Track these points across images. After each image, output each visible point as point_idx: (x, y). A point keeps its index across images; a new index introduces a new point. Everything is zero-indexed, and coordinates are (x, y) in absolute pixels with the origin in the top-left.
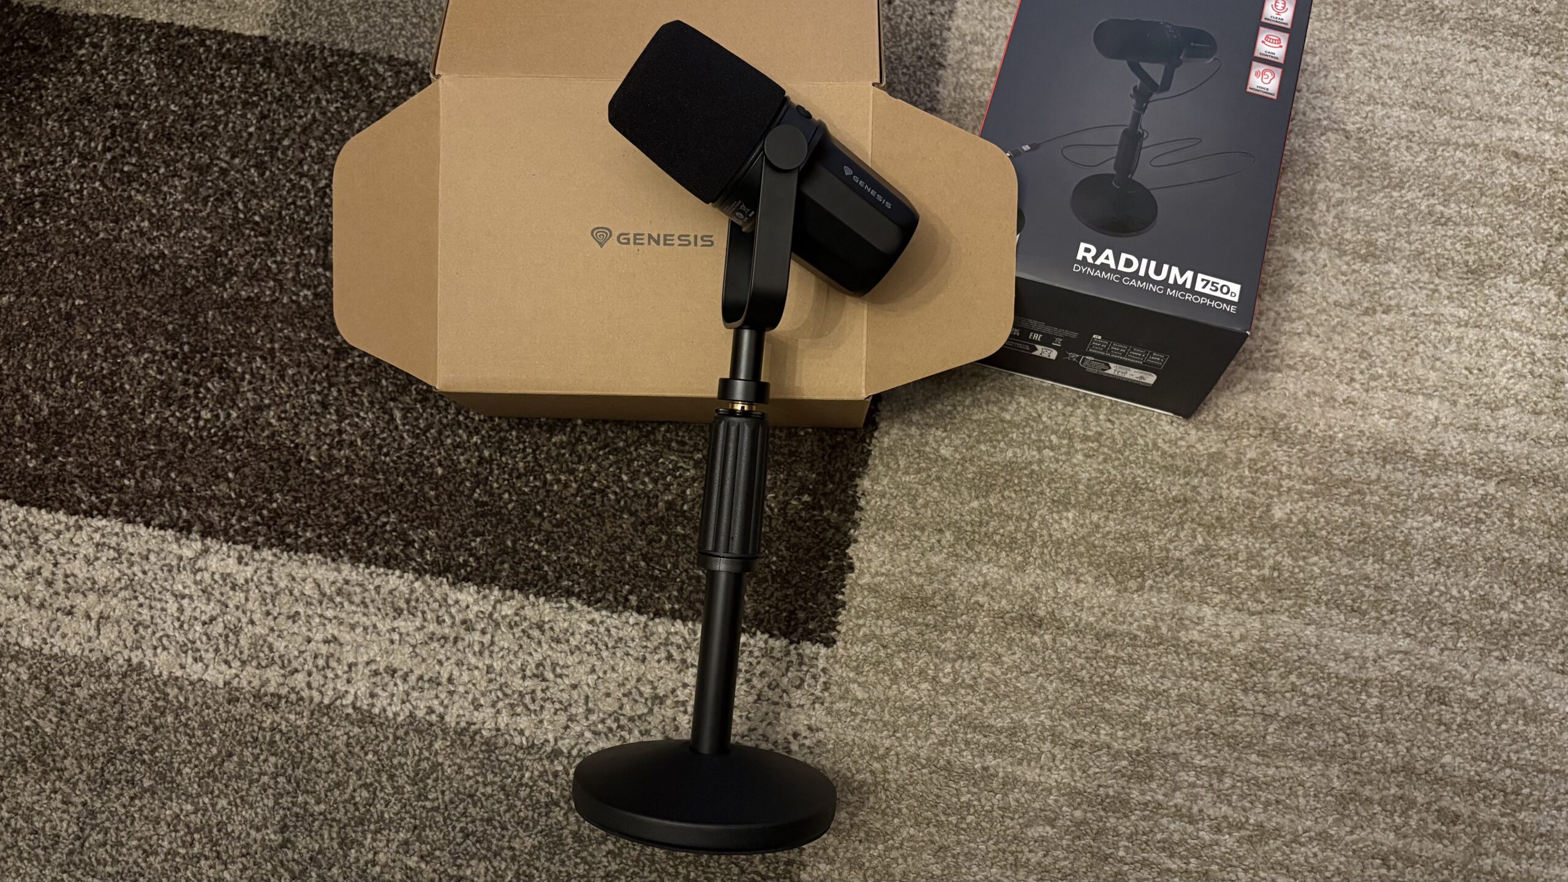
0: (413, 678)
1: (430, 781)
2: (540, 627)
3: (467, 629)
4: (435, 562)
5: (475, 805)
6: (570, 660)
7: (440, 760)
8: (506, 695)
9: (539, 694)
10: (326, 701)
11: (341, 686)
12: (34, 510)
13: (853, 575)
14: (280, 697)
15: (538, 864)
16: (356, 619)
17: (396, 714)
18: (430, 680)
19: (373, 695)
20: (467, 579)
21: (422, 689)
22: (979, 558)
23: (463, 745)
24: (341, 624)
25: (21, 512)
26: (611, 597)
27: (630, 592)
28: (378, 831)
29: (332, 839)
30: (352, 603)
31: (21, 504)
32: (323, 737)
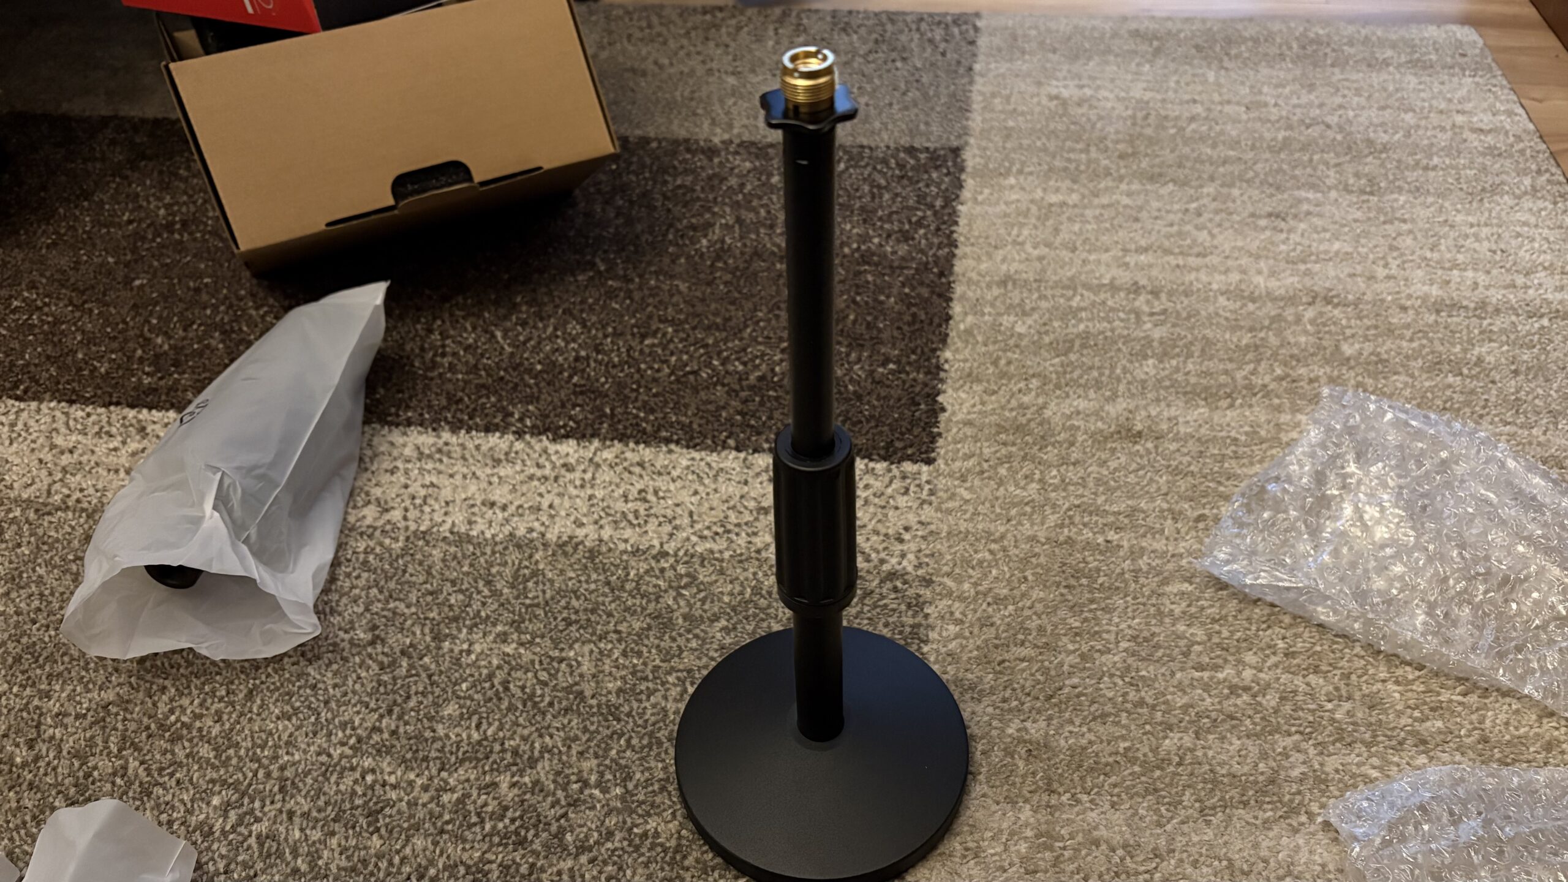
0: (512, 509)
1: (530, 584)
2: (641, 464)
3: (568, 470)
4: (534, 426)
5: (578, 598)
6: (672, 487)
7: (541, 566)
8: (608, 515)
9: (642, 512)
10: (423, 528)
11: (438, 518)
12: (145, 411)
13: (946, 414)
14: (375, 529)
15: (646, 642)
16: (455, 469)
17: (493, 536)
18: (530, 508)
19: (470, 523)
20: (567, 436)
21: (521, 515)
22: (1068, 396)
23: (565, 554)
24: (440, 472)
25: (131, 413)
26: (709, 442)
27: (728, 437)
28: (476, 625)
29: (423, 634)
30: (450, 458)
31: (132, 406)
32: (419, 556)
